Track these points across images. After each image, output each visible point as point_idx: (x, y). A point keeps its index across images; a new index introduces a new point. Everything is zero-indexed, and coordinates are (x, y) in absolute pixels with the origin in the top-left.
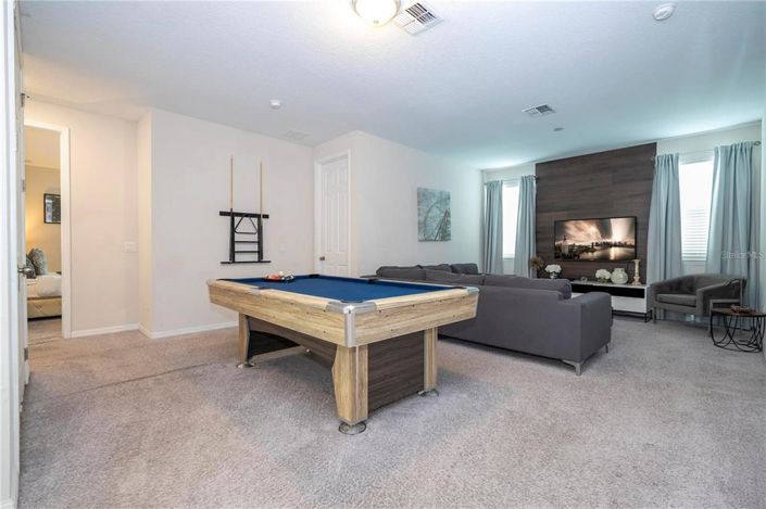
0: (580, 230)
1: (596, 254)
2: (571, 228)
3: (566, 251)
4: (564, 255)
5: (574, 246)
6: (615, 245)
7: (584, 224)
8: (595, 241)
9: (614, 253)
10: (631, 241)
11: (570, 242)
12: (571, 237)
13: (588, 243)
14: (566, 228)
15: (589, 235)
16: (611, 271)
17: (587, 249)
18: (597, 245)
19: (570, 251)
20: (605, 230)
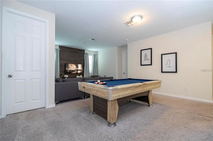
0: (72, 66)
1: (75, 72)
2: (70, 65)
3: (69, 71)
4: (68, 72)
5: (70, 70)
6: (79, 70)
7: (73, 65)
8: (75, 69)
9: (79, 72)
10: (82, 69)
11: (69, 69)
12: (70, 68)
13: (73, 69)
14: (68, 65)
15: (74, 68)
16: (80, 76)
17: (73, 71)
18: (76, 70)
19: (70, 71)
20: (77, 67)
